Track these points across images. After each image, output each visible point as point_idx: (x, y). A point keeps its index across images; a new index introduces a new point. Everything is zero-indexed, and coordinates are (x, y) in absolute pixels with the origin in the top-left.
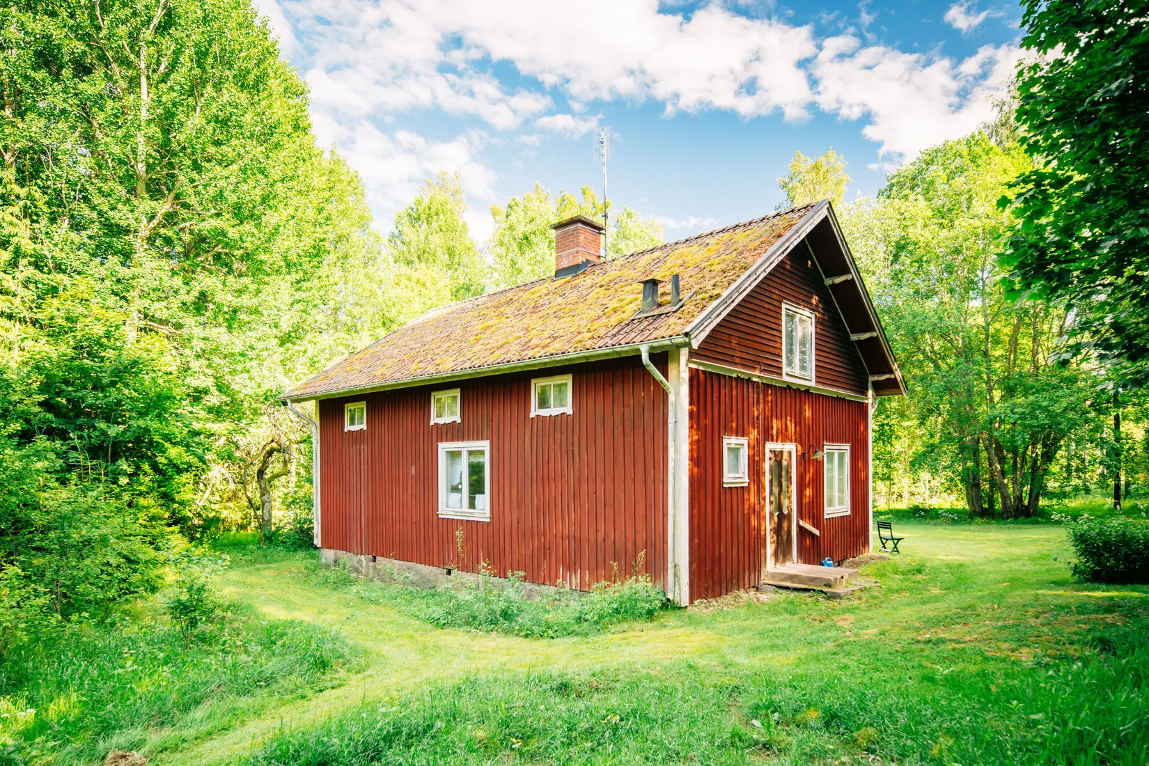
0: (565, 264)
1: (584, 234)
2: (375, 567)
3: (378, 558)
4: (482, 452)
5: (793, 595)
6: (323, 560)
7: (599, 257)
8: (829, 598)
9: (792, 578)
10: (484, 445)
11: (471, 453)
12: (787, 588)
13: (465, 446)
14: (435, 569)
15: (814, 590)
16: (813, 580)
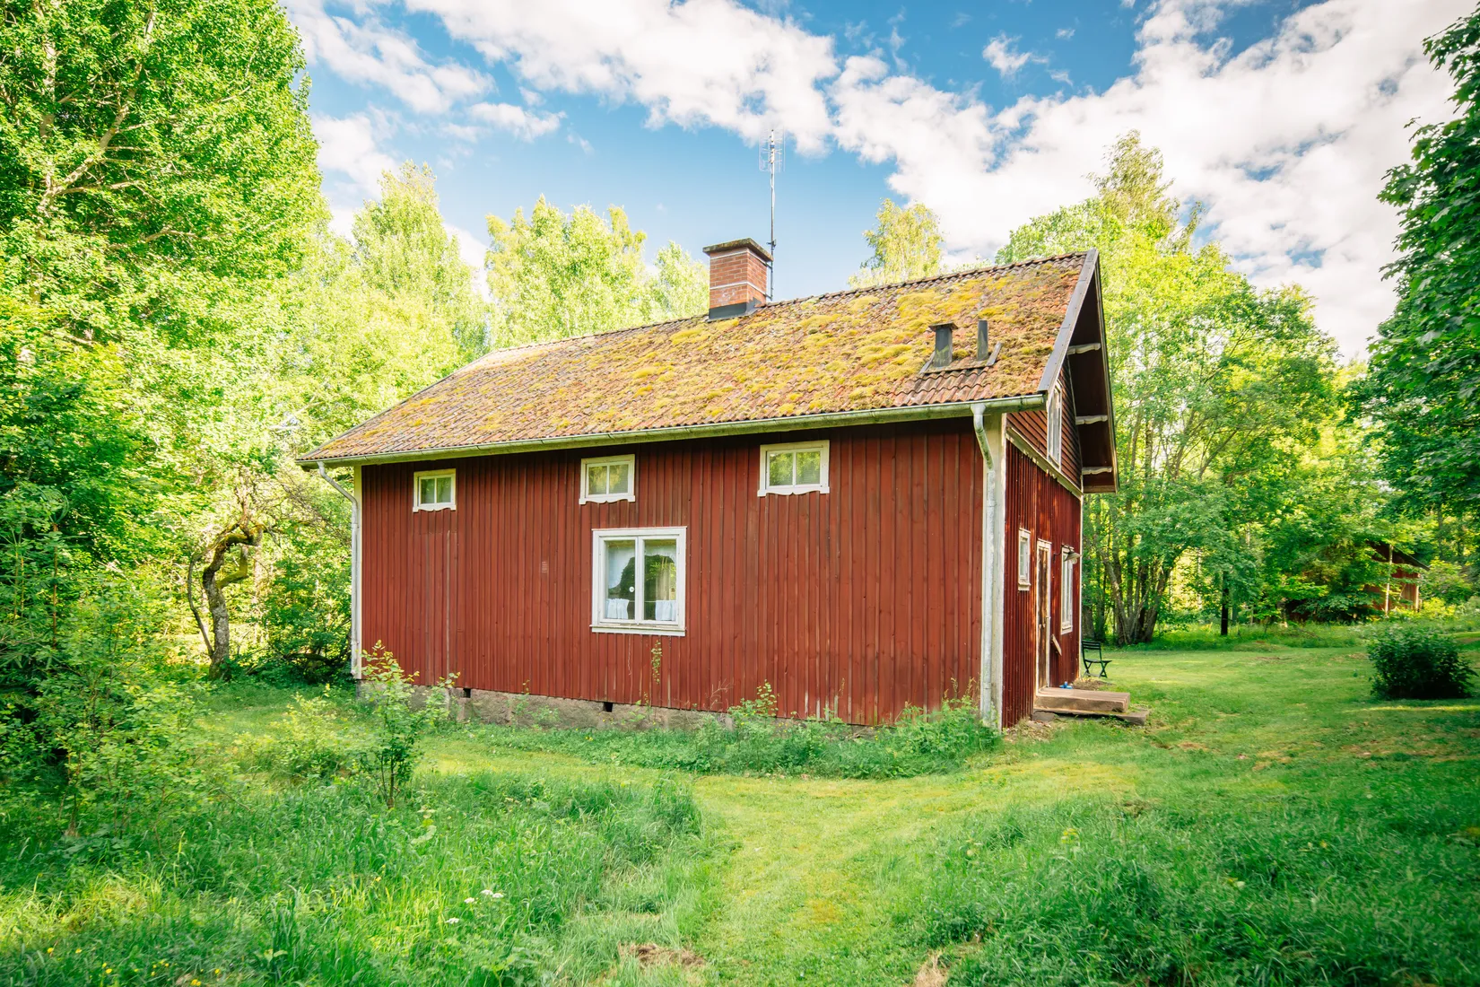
0: (724, 301)
1: (753, 263)
2: (469, 706)
3: (474, 692)
4: (671, 544)
5: (1079, 723)
6: (367, 697)
7: (765, 296)
8: (1127, 725)
9: (1069, 702)
10: (679, 533)
11: (649, 544)
12: (1071, 715)
13: (640, 535)
14: (582, 704)
15: (1107, 717)
16: (1097, 704)
